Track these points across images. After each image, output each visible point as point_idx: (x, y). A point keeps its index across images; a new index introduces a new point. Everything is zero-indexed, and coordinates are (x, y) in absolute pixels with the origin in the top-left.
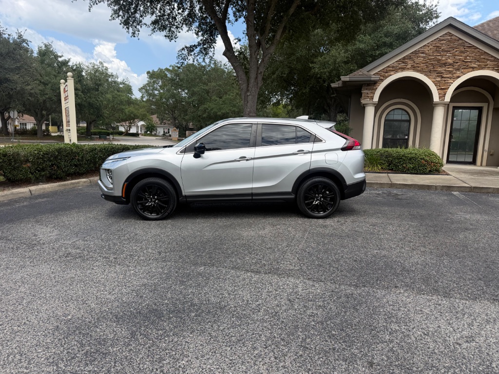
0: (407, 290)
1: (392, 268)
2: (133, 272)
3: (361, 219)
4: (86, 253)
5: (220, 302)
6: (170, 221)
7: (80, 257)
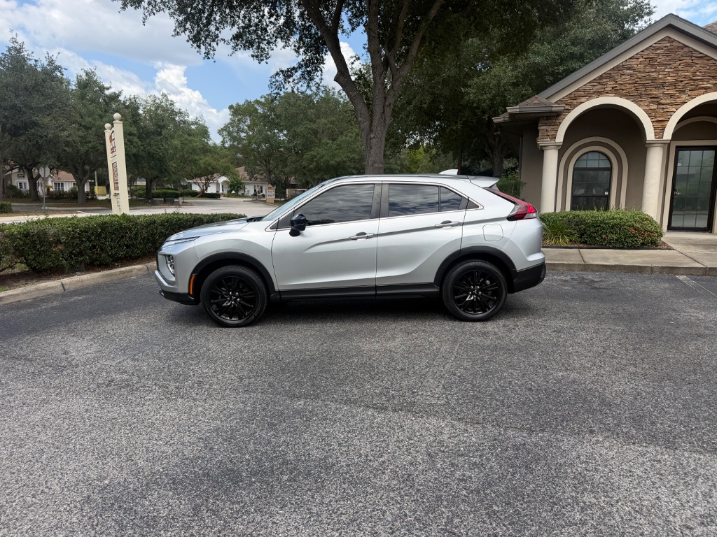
0: (608, 437)
1: (585, 400)
2: (200, 409)
3: (539, 321)
4: (135, 379)
5: (325, 458)
6: (256, 328)
7: (128, 385)
